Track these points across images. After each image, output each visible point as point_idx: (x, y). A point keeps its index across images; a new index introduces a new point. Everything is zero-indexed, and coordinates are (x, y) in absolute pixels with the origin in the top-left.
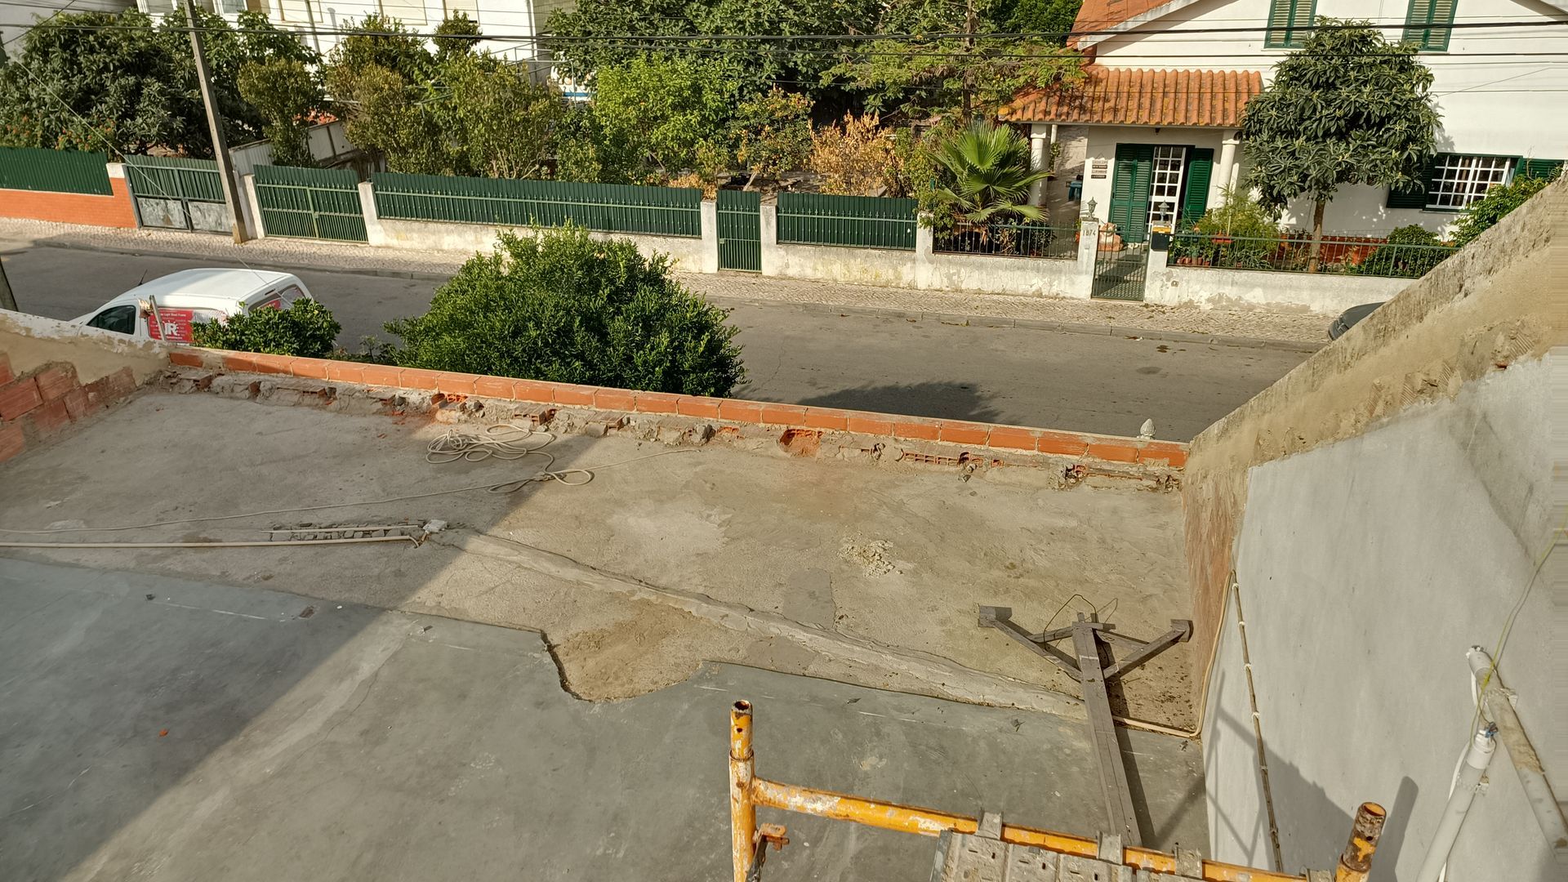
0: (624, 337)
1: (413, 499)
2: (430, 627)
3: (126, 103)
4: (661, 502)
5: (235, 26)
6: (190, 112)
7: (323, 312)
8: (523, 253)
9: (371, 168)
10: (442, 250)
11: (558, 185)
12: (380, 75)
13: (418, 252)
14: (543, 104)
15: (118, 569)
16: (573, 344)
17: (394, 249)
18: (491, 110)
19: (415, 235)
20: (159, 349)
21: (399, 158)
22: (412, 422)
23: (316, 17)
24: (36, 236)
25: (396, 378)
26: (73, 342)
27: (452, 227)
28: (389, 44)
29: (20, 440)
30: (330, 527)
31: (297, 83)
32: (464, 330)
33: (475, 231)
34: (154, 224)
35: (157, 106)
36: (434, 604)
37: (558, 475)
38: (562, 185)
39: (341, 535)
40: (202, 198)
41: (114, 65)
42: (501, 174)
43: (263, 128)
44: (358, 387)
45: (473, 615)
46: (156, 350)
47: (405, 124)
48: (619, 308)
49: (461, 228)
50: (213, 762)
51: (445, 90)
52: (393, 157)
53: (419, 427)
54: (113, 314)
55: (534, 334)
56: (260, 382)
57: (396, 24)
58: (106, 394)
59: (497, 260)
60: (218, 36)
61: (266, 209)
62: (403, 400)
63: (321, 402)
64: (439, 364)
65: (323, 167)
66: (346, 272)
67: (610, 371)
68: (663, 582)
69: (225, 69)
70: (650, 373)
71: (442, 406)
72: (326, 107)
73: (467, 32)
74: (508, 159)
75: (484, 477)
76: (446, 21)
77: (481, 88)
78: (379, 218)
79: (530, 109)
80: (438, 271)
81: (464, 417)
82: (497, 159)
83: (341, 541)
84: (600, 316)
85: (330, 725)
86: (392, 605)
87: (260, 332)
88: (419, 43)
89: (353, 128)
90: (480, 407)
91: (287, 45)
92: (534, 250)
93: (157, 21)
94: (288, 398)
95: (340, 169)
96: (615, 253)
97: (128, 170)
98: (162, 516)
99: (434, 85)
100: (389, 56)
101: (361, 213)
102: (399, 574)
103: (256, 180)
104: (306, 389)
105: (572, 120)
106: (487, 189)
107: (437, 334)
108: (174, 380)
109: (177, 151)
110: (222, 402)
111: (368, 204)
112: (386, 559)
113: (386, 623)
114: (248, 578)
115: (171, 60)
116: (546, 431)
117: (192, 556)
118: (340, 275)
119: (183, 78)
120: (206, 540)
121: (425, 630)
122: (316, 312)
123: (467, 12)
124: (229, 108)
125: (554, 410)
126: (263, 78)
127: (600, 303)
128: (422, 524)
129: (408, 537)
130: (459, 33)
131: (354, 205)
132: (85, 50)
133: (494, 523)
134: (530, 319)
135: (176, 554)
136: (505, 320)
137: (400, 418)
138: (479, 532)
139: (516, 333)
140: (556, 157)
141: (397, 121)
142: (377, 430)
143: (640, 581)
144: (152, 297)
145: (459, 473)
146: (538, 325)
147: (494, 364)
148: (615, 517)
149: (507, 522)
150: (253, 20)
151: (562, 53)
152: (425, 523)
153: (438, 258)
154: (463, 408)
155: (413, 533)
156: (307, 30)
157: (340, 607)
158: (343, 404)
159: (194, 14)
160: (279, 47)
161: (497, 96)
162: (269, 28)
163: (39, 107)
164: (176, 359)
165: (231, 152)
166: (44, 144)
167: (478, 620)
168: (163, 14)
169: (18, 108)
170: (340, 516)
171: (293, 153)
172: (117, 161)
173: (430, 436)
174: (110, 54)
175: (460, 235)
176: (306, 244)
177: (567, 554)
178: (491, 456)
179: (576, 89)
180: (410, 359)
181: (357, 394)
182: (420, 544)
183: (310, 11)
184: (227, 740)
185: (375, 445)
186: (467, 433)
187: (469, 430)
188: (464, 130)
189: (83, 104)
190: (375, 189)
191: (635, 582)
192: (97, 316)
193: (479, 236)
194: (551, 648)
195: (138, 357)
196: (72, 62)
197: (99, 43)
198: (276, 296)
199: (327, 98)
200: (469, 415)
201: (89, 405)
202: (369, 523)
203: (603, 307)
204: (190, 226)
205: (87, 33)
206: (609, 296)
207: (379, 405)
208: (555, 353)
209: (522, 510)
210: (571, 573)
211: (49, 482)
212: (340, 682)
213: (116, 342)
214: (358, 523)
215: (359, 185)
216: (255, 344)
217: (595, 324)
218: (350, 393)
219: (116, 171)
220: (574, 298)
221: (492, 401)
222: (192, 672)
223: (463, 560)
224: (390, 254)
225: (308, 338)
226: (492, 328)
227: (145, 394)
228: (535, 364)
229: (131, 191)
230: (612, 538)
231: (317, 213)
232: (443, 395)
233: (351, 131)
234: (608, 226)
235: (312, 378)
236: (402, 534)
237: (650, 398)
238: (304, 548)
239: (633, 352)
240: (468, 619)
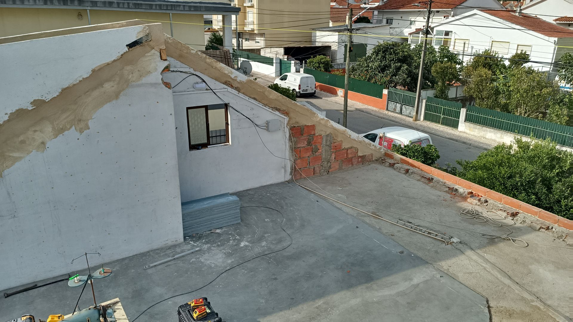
0: (560, 192)
1: (450, 227)
2: (443, 277)
3: (395, 71)
4: (558, 268)
5: (437, 50)
6: (413, 76)
7: (436, 151)
8: (524, 147)
9: (468, 103)
10: (485, 138)
11: (545, 123)
12: (484, 72)
13: (476, 136)
14: (549, 90)
15: (351, 215)
16: (534, 188)
17: (467, 134)
18: (525, 89)
19: (476, 130)
20: (383, 151)
21: (480, 101)
22: (457, 199)
23: (466, 49)
24: (357, 107)
25: (457, 181)
26: (360, 142)
27: (492, 130)
28: (491, 60)
29: (337, 167)
30: (418, 226)
31: (452, 71)
32: (488, 170)
33: (502, 134)
34: (391, 110)
35: (404, 73)
36: (446, 268)
37: (512, 239)
38: (547, 123)
39: (421, 230)
40: (407, 105)
41: (396, 59)
42: (521, 114)
43: (435, 85)
44: (441, 180)
45: (461, 279)
46: (382, 150)
47: (487, 90)
48: (561, 179)
49: (496, 131)
50: (360, 288)
51: (507, 79)
52: (478, 101)
53: (459, 202)
54: (371, 135)
55: (518, 179)
56: (409, 169)
57: (495, 53)
58: (364, 160)
59: (511, 147)
60: (430, 53)
61: (426, 111)
62: (456, 190)
63: (427, 182)
64: (473, 181)
65: (450, 101)
66: (446, 138)
67: (547, 204)
68: (549, 302)
69: (429, 64)
70: (567, 210)
71: (471, 197)
72: (459, 80)
73: (524, 59)
74: (525, 109)
75: (480, 229)
76: (517, 54)
77: (523, 80)
78: (465, 122)
79: (543, 91)
80: (481, 145)
81: (479, 203)
82: (521, 108)
83: (420, 232)
84: (550, 180)
85: (399, 294)
86: (430, 262)
87: (413, 152)
88: (502, 61)
89: (466, 89)
90: (486, 201)
91: (452, 58)
92: (528, 147)
93: (413, 47)
94: (417, 177)
95: (456, 102)
96: (567, 156)
97: (389, 92)
98: (368, 203)
99: (503, 77)
100: (489, 64)
101: (459, 118)
102: (436, 252)
103: (427, 102)
104: (424, 176)
105: (560, 97)
106: (513, 118)
107: (476, 169)
108: (384, 161)
109: (405, 88)
110: (395, 172)
111: (463, 116)
112: (433, 245)
113: (427, 268)
114: (387, 233)
115: (413, 59)
116: (512, 220)
117: (372, 219)
118: (444, 139)
119: (415, 65)
120: (378, 215)
121: (441, 277)
122: (434, 150)
123: (527, 51)
124: (425, 77)
125: (518, 213)
126: (441, 68)
127: (553, 175)
128: (450, 237)
129: (444, 240)
130: (521, 59)
131: (457, 115)
132: (389, 53)
133: (479, 248)
134: (518, 173)
135: (368, 216)
136: (507, 171)
137: (453, 196)
138: (472, 249)
139: (510, 177)
140: (547, 111)
141: (484, 88)
142: (444, 198)
143: (538, 298)
144: (384, 133)
145: (470, 224)
146: (521, 177)
147: (496, 187)
148: (533, 266)
149: (485, 250)
150: (444, 49)
151: (564, 70)
152: (452, 238)
153: (483, 140)
154: (479, 200)
155: (446, 239)
156: (461, 53)
157: (413, 255)
158: (434, 185)
159: (426, 45)
160: (450, 58)
161: (529, 84)
162: (449, 51)
163: (371, 69)
164: (386, 155)
165: (422, 91)
166: (368, 81)
167: (462, 282)
168: (415, 45)
169: (365, 69)
170: (422, 224)
171: (442, 95)
172: (387, 89)
173: (463, 206)
174: (395, 56)
175: (495, 134)
176: (436, 126)
177: (507, 273)
178: (485, 222)
179: (565, 85)
180: (462, 175)
181: (441, 183)
182: (447, 245)
183: (464, 47)
184: (365, 283)
185: (441, 203)
186: (478, 210)
187: (479, 209)
188: (510, 95)
189: (383, 69)
190: (467, 111)
191: (535, 297)
192: (366, 135)
193: (502, 136)
194: (489, 307)
195: (376, 151)
196: (384, 57)
197: (393, 52)
198: (421, 141)
199: (461, 77)
200: (481, 203)
201: (358, 162)
202: (431, 230)
203: (553, 177)
204: (401, 113)
205: (391, 48)
206: (558, 173)
207: (447, 189)
208: (524, 190)
209: (492, 247)
210: (507, 281)
211: (341, 181)
212: (405, 281)
213: (372, 145)
214: (428, 228)
215: (462, 109)
216: (411, 156)
217: (548, 184)
218: (438, 182)
219: (385, 92)
220: (540, 170)
221: (492, 201)
222: (362, 256)
223: (462, 257)
224: (465, 135)
225: (428, 158)
226: (500, 173)
227: (374, 163)
228: (514, 191)
229: (387, 99)
230: (530, 274)
231: (443, 116)
232: (473, 193)
233: (465, 90)
234: (563, 144)
235: (427, 173)
236: (442, 238)
237: (566, 222)
238: (407, 230)
239: (562, 199)
240: (458, 280)
